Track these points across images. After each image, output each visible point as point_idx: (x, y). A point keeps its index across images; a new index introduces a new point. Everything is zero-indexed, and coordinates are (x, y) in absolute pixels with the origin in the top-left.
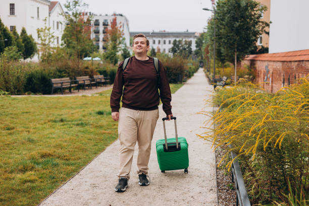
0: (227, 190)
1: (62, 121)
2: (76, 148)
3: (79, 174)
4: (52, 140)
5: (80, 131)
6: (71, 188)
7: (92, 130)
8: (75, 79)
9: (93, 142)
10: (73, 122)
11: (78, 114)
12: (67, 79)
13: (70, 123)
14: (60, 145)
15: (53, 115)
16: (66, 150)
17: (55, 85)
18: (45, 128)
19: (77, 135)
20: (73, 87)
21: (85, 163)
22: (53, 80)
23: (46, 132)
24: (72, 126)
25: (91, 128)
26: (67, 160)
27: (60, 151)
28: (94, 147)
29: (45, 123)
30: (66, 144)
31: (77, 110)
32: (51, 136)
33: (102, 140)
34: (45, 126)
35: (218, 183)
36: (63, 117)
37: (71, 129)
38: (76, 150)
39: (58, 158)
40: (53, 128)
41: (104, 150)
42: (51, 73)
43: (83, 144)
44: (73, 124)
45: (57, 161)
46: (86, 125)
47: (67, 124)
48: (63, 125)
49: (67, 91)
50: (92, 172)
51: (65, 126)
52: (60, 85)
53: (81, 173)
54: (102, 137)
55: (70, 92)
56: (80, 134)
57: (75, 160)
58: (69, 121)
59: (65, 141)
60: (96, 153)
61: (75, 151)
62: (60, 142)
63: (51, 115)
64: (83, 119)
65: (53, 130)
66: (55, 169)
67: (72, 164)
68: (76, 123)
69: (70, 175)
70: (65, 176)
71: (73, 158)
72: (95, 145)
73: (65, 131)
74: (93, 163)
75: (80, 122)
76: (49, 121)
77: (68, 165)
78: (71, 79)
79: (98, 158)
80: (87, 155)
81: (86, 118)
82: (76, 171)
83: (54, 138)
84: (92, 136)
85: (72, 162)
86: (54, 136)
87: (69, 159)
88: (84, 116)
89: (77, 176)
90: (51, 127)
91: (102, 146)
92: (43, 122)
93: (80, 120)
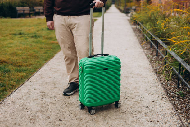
0: (178, 98)
1: (20, 34)
2: (29, 55)
3: (30, 80)
4: (9, 48)
5: (34, 42)
6: (19, 97)
7: (43, 41)
8: (33, 8)
9: (44, 51)
10: (29, 35)
11: (33, 30)
12: (27, 8)
13: (26, 35)
14: (15, 53)
15: (15, 30)
16: (20, 57)
17: (19, 12)
18: (6, 39)
19: (31, 45)
20: (31, 14)
21: (36, 69)
22: (18, 8)
23: (6, 42)
24: (27, 37)
25: (43, 39)
26: (19, 66)
27: (15, 58)
28: (45, 55)
29: (7, 36)
30: (20, 52)
31: (33, 27)
32: (9, 45)
33: (52, 49)
34: (7, 38)
35: (165, 89)
36: (22, 32)
37: (27, 40)
38: (29, 57)
39: (12, 64)
40: (13, 39)
41: (53, 57)
42: (16, 3)
43: (35, 51)
44: (29, 37)
45: (10, 67)
46: (39, 37)
47: (24, 36)
48: (21, 37)
49: (28, 16)
50: (42, 78)
51: (22, 38)
52: (22, 12)
53: (31, 79)
54: (52, 46)
55: (30, 17)
56: (34, 44)
57: (27, 66)
58: (26, 34)
59: (21, 50)
60: (46, 60)
61: (27, 58)
62: (16, 50)
63: (14, 31)
64: (37, 33)
65: (12, 41)
66: (7, 75)
67: (23, 71)
68: (31, 35)
69: (20, 82)
70: (15, 84)
71: (26, 64)
72: (45, 53)
73: (21, 42)
74: (43, 69)
75: (34, 35)
76: (10, 34)
77: (20, 71)
78: (30, 8)
79: (47, 64)
80: (38, 62)
81: (40, 32)
82: (27, 78)
83: (11, 47)
84: (43, 45)
85: (24, 68)
86: (12, 45)
87: (22, 66)
88: (38, 31)
89: (27, 83)
90: (11, 38)
91: (51, 54)
92: (5, 35)
93: (35, 33)
